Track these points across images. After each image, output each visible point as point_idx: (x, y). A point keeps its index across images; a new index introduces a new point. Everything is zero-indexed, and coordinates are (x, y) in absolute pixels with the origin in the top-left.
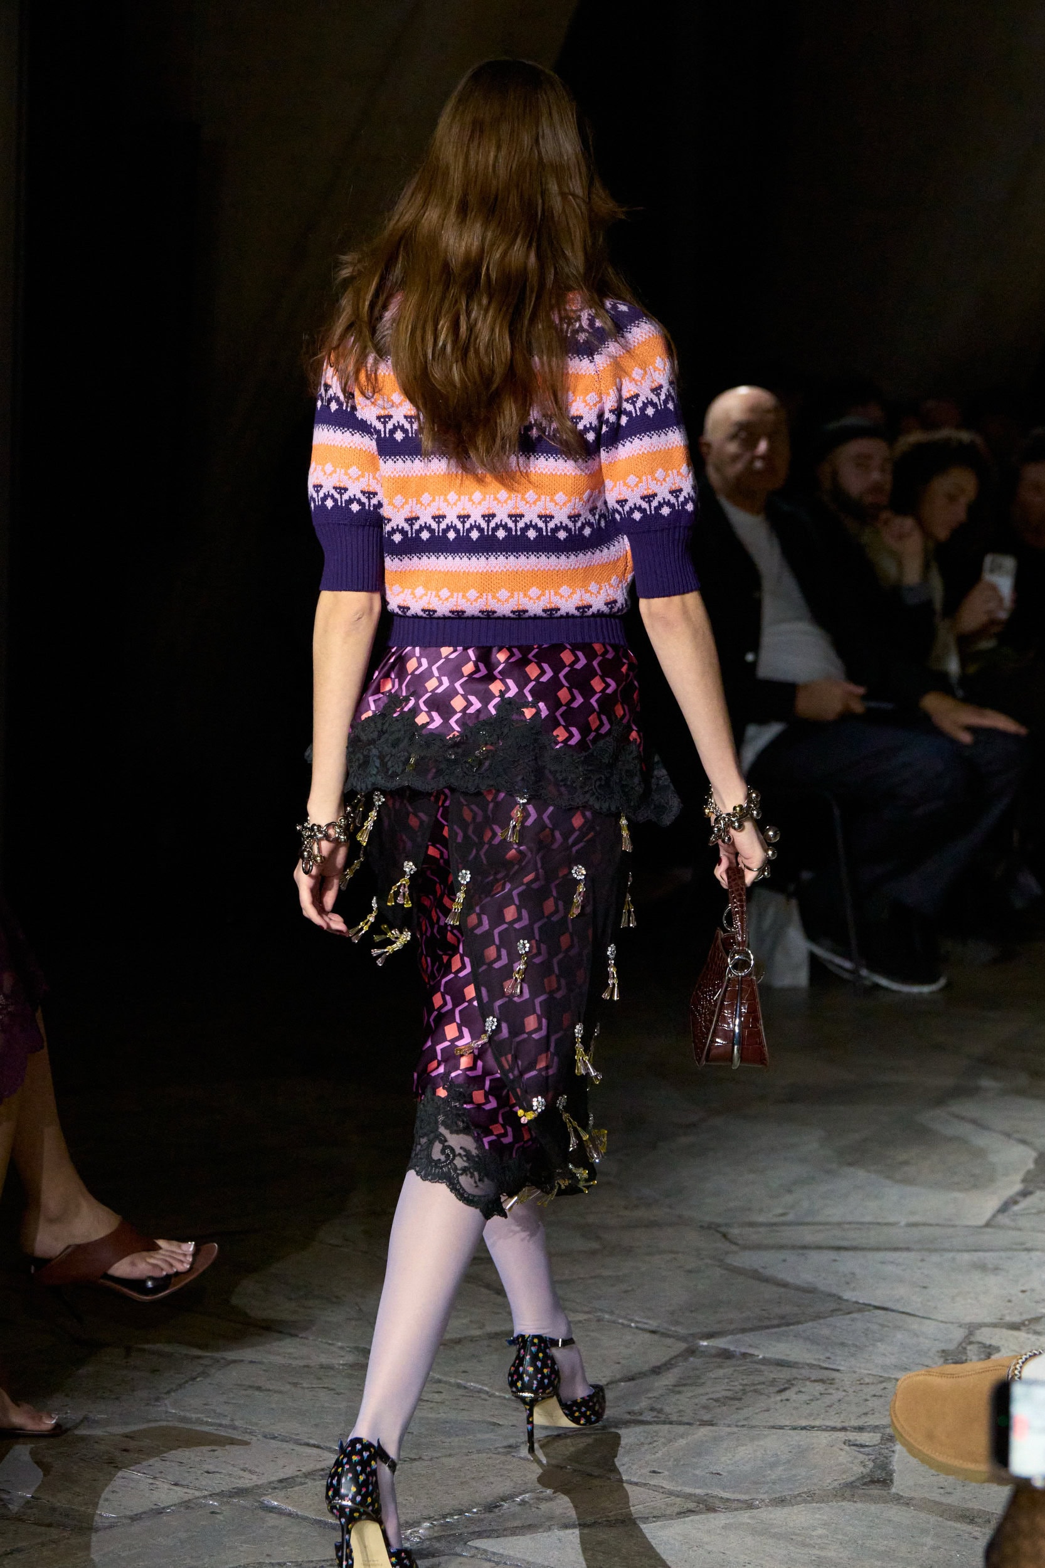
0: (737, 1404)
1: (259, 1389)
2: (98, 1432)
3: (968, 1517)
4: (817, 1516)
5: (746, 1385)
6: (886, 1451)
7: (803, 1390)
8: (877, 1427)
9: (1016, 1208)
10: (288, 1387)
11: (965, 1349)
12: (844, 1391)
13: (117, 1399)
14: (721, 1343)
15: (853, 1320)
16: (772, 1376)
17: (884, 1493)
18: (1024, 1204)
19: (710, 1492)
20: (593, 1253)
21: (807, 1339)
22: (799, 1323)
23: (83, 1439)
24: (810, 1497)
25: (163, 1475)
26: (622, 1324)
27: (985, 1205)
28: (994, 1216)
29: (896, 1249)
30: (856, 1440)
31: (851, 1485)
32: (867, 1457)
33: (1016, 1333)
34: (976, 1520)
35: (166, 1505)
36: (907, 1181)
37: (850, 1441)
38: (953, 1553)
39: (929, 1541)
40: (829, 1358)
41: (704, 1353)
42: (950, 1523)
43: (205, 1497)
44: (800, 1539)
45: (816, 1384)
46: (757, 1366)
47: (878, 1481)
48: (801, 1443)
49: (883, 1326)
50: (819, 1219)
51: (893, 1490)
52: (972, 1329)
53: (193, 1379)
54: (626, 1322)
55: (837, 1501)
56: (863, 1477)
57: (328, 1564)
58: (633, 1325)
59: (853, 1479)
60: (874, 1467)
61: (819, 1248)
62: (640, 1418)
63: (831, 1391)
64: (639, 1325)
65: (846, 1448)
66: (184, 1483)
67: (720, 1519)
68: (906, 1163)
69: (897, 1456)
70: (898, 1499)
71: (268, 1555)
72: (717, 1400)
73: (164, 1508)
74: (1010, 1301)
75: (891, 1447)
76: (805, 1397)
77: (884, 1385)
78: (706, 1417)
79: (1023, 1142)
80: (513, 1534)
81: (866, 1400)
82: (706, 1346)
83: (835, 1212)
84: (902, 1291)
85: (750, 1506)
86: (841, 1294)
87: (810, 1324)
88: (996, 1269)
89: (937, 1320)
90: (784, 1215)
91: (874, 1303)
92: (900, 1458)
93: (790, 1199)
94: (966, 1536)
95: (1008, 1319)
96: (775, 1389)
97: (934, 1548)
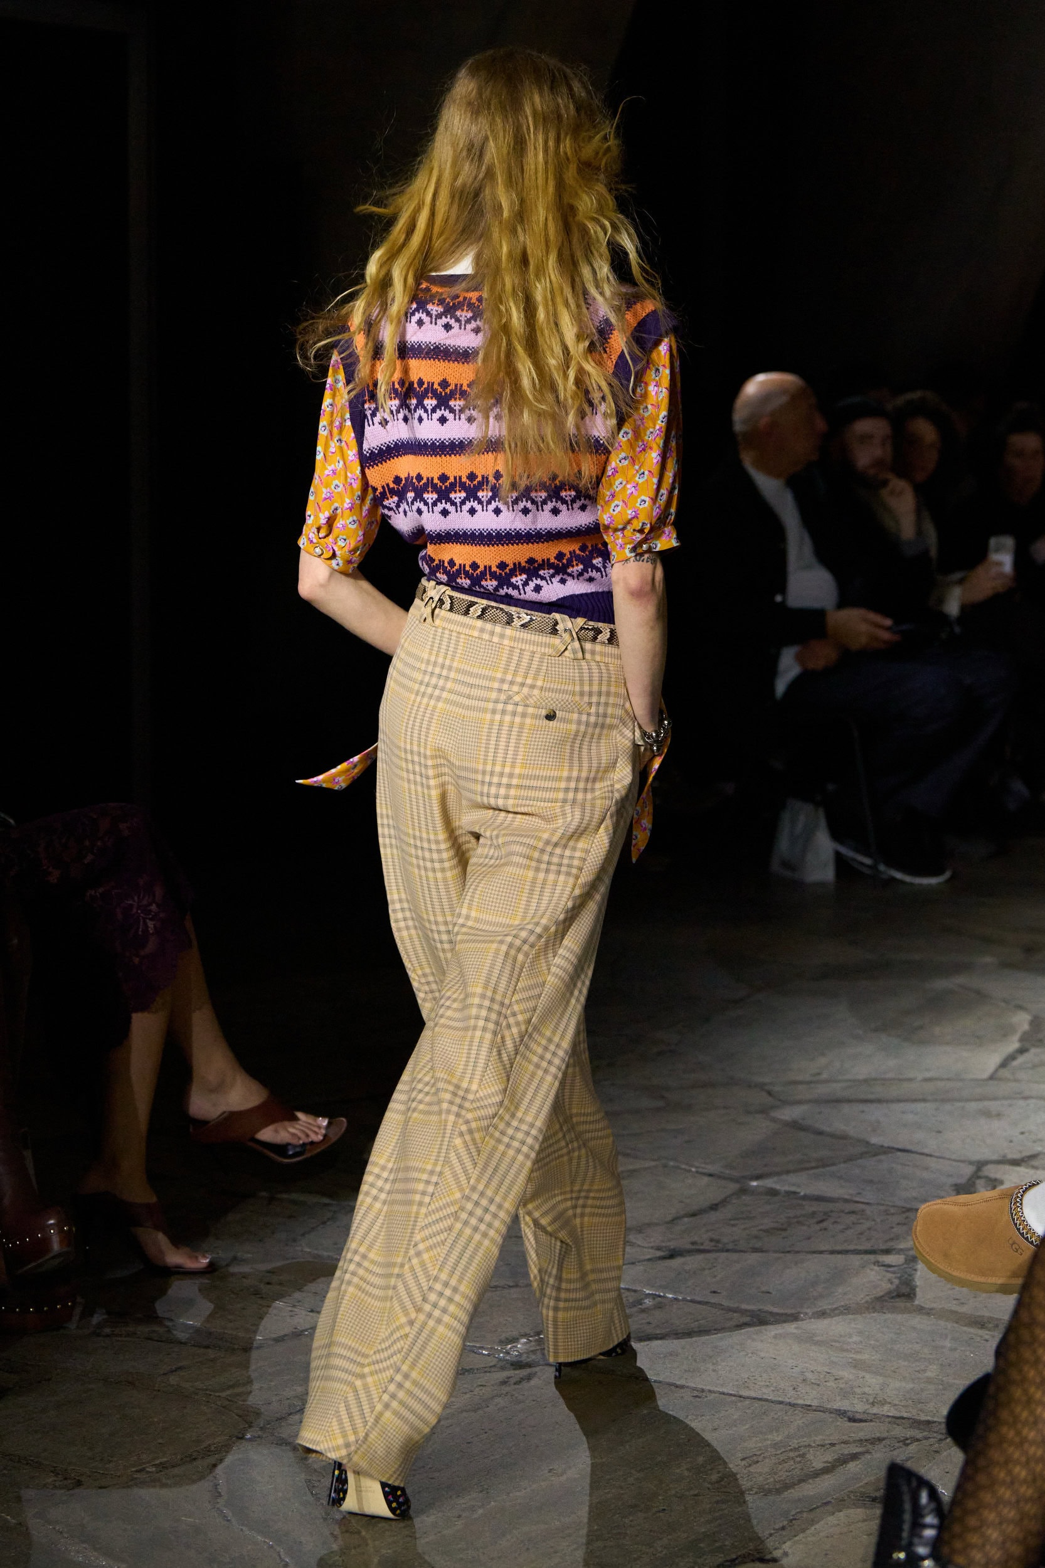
0: (784, 1234)
2: (246, 1269)
3: (980, 1323)
5: (790, 1217)
6: (910, 1270)
7: (838, 1220)
8: (901, 1250)
9: (1015, 1063)
11: (974, 1183)
12: (874, 1220)
13: (260, 1240)
14: (769, 1183)
15: (880, 1161)
16: (814, 1209)
17: (908, 1305)
18: (1021, 1059)
19: (761, 1307)
20: (659, 1110)
21: (840, 1178)
22: (834, 1164)
23: (233, 1275)
24: (846, 1310)
25: (300, 1304)
26: (684, 1169)
27: (988, 1060)
28: (996, 1071)
29: (915, 1101)
30: (884, 1261)
31: (880, 1299)
32: (894, 1276)
33: (1016, 1168)
35: (304, 1328)
36: (923, 1042)
37: (878, 1262)
38: (968, 1353)
39: (947, 1344)
40: (859, 1193)
41: (753, 1192)
42: (965, 1328)
44: (837, 1344)
45: (850, 1215)
46: (800, 1202)
47: (903, 1295)
48: (838, 1265)
49: (905, 1165)
50: (848, 1077)
51: (916, 1302)
52: (980, 1165)
53: (325, 1223)
54: (687, 1168)
55: (869, 1313)
56: (890, 1292)
58: (693, 1169)
59: (882, 1294)
60: (899, 1283)
61: (849, 1101)
62: (702, 1247)
63: (861, 1221)
64: (699, 1170)
65: (876, 1268)
67: (772, 1330)
68: (921, 1027)
69: (919, 1273)
70: (921, 1310)
72: (765, 1231)
73: (302, 1331)
74: (1011, 1141)
75: (913, 1267)
76: (840, 1227)
77: (907, 1214)
78: (758, 1245)
79: (1021, 1008)
81: (892, 1228)
82: (757, 1186)
83: (861, 1071)
84: (919, 1135)
85: (795, 1318)
86: (868, 1140)
87: (842, 1165)
88: (999, 1115)
89: (949, 1159)
90: (819, 1074)
91: (896, 1146)
92: (922, 1275)
93: (823, 1061)
94: (978, 1339)
95: (1010, 1156)
96: (815, 1220)
97: (951, 1350)
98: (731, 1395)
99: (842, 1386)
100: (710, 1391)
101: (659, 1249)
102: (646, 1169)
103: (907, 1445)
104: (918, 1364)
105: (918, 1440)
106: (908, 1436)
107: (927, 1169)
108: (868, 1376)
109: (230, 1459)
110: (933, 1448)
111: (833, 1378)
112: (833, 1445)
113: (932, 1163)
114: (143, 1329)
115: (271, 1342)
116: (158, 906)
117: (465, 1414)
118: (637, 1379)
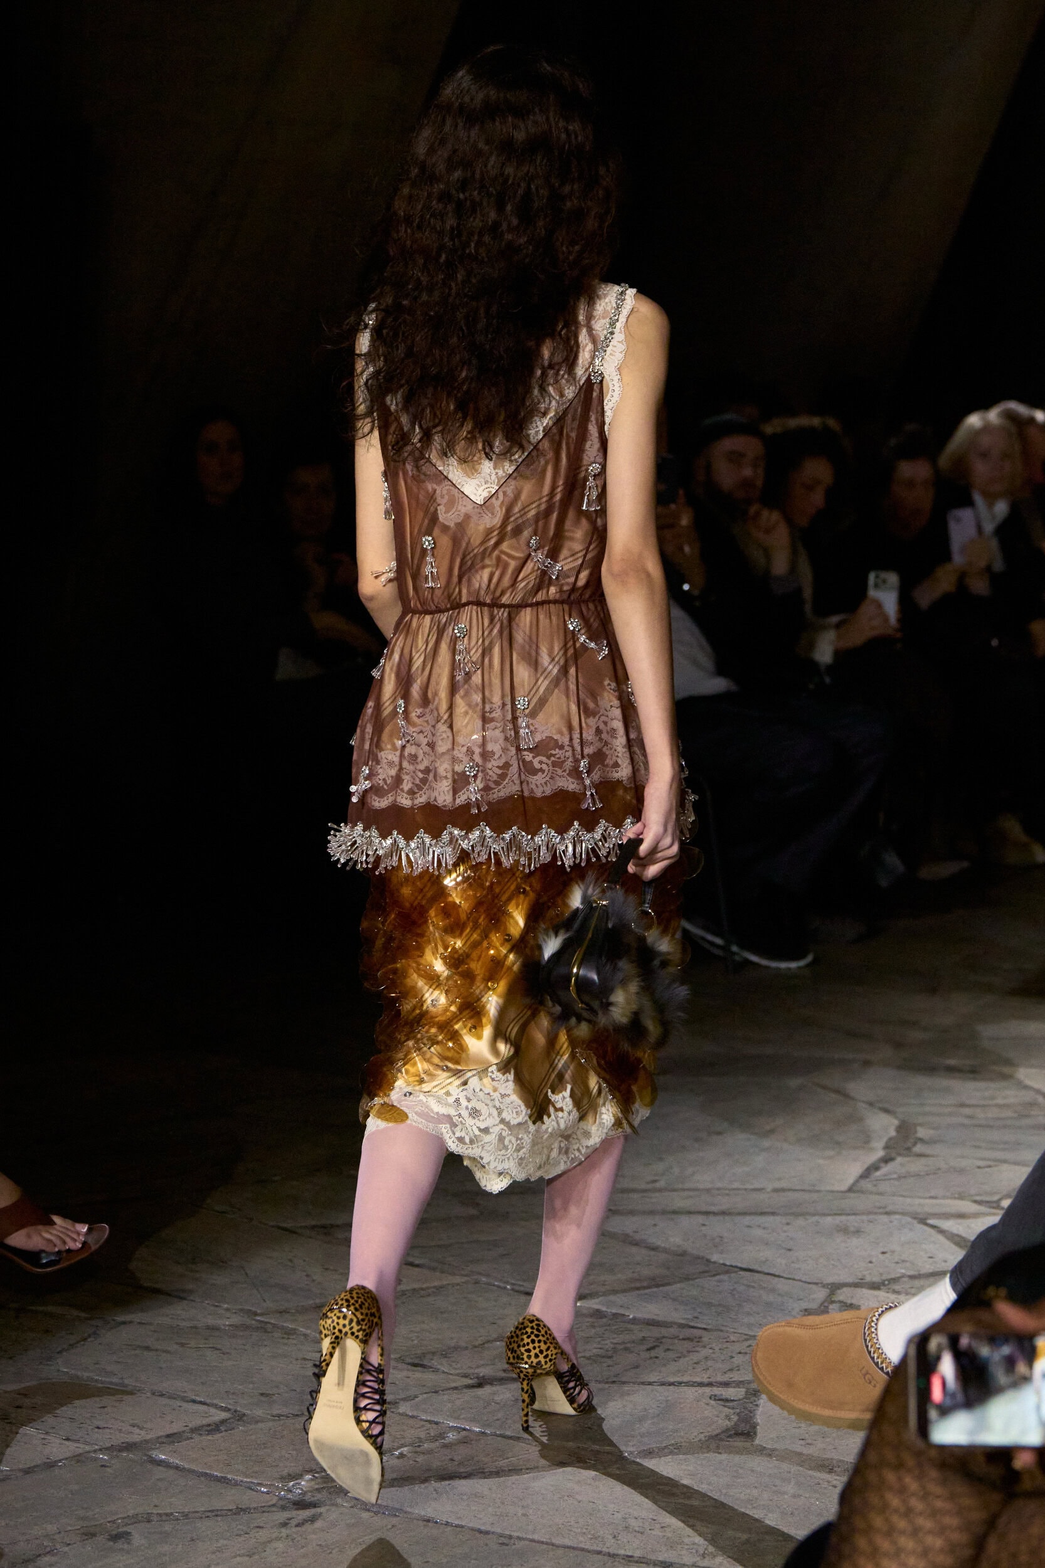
0: (609, 1362)
1: (147, 1348)
3: (827, 1467)
4: (683, 1467)
5: (616, 1344)
6: (751, 1405)
7: (671, 1347)
8: (741, 1382)
9: (878, 1173)
10: (176, 1347)
12: (711, 1348)
13: (11, 1358)
14: (594, 1304)
15: (720, 1281)
16: (644, 1334)
17: (748, 1444)
18: (885, 1169)
19: (581, 1445)
20: (472, 1218)
21: (675, 1299)
22: (668, 1284)
24: (678, 1449)
25: (54, 1430)
26: (499, 1287)
27: (848, 1170)
28: (857, 1182)
29: (762, 1214)
30: (722, 1395)
31: (716, 1437)
32: (731, 1411)
33: (876, 1293)
34: (835, 1469)
35: (58, 1459)
37: (715, 1396)
38: (812, 1501)
39: (791, 1489)
40: (697, 1318)
42: (810, 1472)
43: (95, 1451)
45: (685, 1342)
46: (629, 1326)
47: (742, 1434)
48: (670, 1398)
49: (749, 1286)
50: (687, 1185)
51: (757, 1442)
52: (834, 1288)
53: (85, 1339)
54: (502, 1285)
55: (703, 1453)
56: (727, 1430)
57: (213, 1514)
58: (509, 1287)
59: (717, 1432)
60: (738, 1420)
61: (690, 1213)
63: (697, 1349)
64: (517, 1288)
65: (712, 1402)
66: (74, 1437)
68: (773, 1131)
69: (760, 1409)
70: (761, 1451)
71: (156, 1506)
72: (588, 1358)
73: (56, 1462)
74: (871, 1262)
75: (755, 1401)
79: (886, 1111)
81: (732, 1357)
83: (704, 1179)
84: (767, 1253)
85: (619, 1458)
86: (708, 1257)
87: (678, 1285)
88: (858, 1232)
89: (800, 1281)
90: (655, 1181)
91: (739, 1265)
92: (765, 1411)
93: (660, 1167)
94: (825, 1485)
95: (868, 1279)
96: (645, 1347)
97: (794, 1496)
98: (542, 1543)
99: (670, 1535)
100: (519, 1538)
101: (466, 1376)
102: (453, 1285)
107: (773, 1290)
111: (658, 1526)
113: (780, 1285)
115: (20, 1474)
117: (238, 1559)
118: (436, 1522)
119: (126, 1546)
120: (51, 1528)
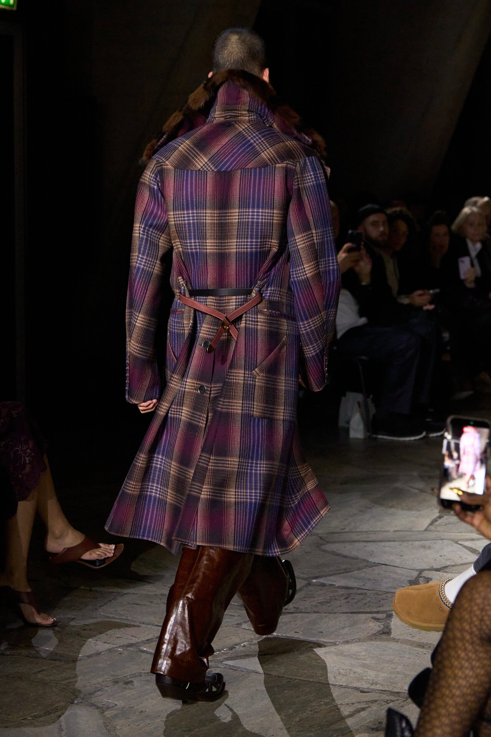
0: (329, 604)
1: (137, 604)
2: (75, 623)
3: (421, 646)
4: (362, 647)
5: (332, 597)
6: (388, 621)
7: (354, 598)
8: (384, 611)
9: (437, 523)
10: (148, 603)
12: (371, 598)
13: (80, 609)
14: (322, 580)
15: (373, 569)
16: (343, 592)
17: (388, 637)
18: (439, 521)
19: (318, 639)
21: (355, 578)
22: (351, 571)
24: (359, 640)
25: (101, 640)
27: (424, 522)
28: (428, 526)
29: (389, 541)
30: (376, 617)
31: (375, 635)
32: (381, 624)
33: (438, 573)
37: (374, 617)
38: (416, 660)
39: (407, 656)
40: (364, 585)
41: (314, 585)
42: (414, 648)
43: (117, 647)
44: (355, 656)
46: (336, 589)
47: (385, 633)
48: (355, 619)
49: (385, 571)
50: (358, 530)
51: (392, 636)
52: (421, 571)
53: (110, 601)
55: (369, 641)
56: (379, 631)
59: (375, 632)
60: (384, 627)
61: (359, 541)
63: (365, 598)
65: (373, 620)
66: (109, 642)
69: (393, 622)
70: (394, 639)
71: (143, 670)
72: (320, 603)
73: (101, 652)
74: (435, 560)
75: (390, 619)
76: (355, 601)
78: (316, 610)
80: (241, 658)
81: (380, 601)
82: (316, 582)
83: (364, 527)
84: (392, 557)
85: (334, 644)
87: (356, 572)
88: (429, 548)
89: (406, 568)
90: (344, 529)
91: (381, 563)
92: (395, 623)
93: (346, 523)
94: (422, 653)
95: (435, 567)
96: (343, 598)
97: (408, 658)
98: (304, 681)
99: (357, 676)
100: (294, 679)
103: (389, 703)
104: (393, 665)
105: (393, 701)
106: (389, 699)
107: (395, 573)
108: (369, 671)
109: (67, 713)
110: (401, 705)
111: (353, 672)
112: (353, 704)
113: (399, 571)
114: (25, 652)
115: (86, 658)
116: (30, 450)
118: (260, 673)
119: (131, 687)
120: (100, 680)
